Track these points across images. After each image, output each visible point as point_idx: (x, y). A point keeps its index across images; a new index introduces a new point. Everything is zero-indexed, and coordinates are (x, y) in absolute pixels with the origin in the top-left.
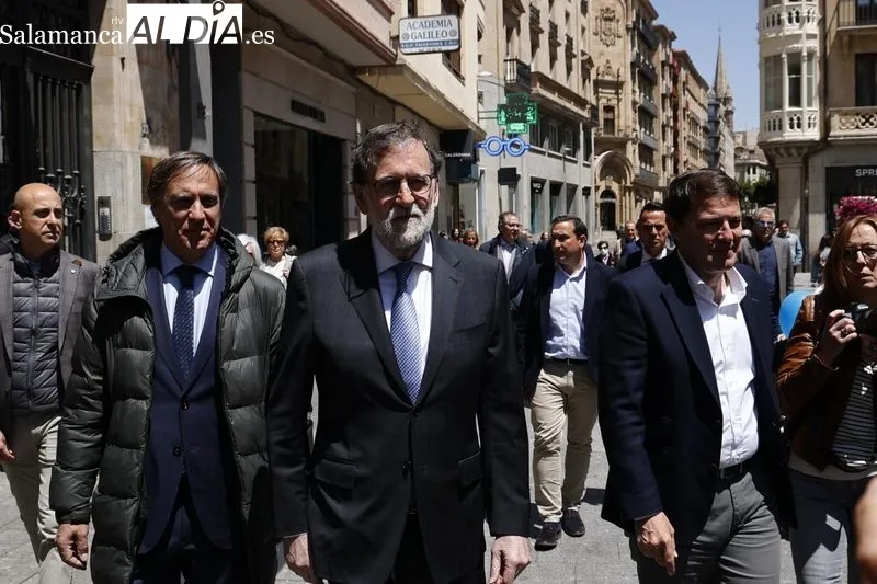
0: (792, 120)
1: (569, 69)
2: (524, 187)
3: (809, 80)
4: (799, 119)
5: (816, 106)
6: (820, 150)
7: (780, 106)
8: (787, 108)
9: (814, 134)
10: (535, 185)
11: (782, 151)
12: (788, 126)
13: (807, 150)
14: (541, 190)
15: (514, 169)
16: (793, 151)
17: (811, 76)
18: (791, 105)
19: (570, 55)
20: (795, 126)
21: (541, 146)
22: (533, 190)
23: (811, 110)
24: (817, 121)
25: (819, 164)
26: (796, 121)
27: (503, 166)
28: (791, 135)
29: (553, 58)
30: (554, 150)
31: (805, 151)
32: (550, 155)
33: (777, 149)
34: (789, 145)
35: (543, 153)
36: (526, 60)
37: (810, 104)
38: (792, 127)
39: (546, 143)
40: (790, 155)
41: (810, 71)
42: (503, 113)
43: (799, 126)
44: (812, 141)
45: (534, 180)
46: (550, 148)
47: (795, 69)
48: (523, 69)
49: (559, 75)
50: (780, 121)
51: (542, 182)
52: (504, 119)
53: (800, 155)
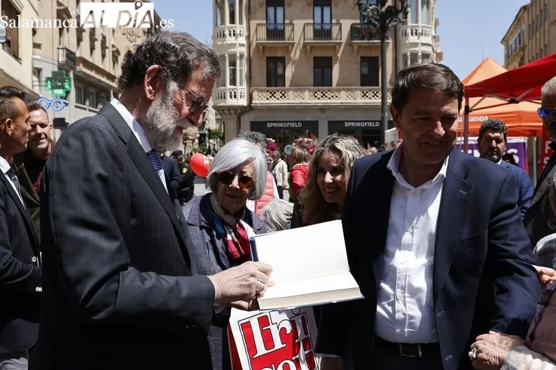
0: (231, 93)
1: (104, 56)
3: (241, 70)
4: (235, 93)
5: (245, 86)
6: (247, 112)
7: (224, 85)
8: (228, 86)
9: (243, 102)
11: (226, 112)
12: (229, 97)
13: (240, 112)
15: (64, 119)
16: (232, 112)
17: (242, 68)
18: (231, 84)
19: (104, 47)
20: (233, 97)
21: (84, 104)
23: (242, 88)
24: (246, 95)
25: (247, 119)
26: (233, 94)
27: (57, 117)
28: (230, 102)
29: (92, 49)
30: (93, 107)
31: (239, 111)
32: (90, 110)
33: (223, 111)
34: (230, 108)
35: (85, 109)
36: (73, 48)
37: (241, 84)
38: (231, 97)
39: (87, 102)
40: (231, 114)
41: (241, 65)
42: (49, 83)
43: (235, 97)
44: (242, 106)
46: (90, 105)
47: (233, 64)
48: (70, 55)
49: (96, 59)
50: (224, 93)
52: (50, 87)
53: (236, 114)
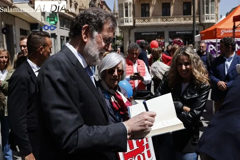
0: (126, 20)
1: (71, 6)
2: (59, 38)
3: (130, 10)
4: (128, 20)
5: (132, 17)
6: (133, 28)
7: (123, 17)
8: (125, 17)
9: (131, 24)
10: (62, 38)
11: (124, 28)
13: (130, 28)
14: (63, 39)
15: (55, 34)
16: (126, 28)
18: (126, 16)
19: (71, 2)
20: (127, 22)
21: (63, 27)
22: (61, 39)
23: (131, 18)
24: (132, 21)
25: (133, 32)
26: (127, 21)
27: (52, 33)
28: (126, 24)
31: (129, 28)
32: (66, 29)
33: (122, 28)
35: (64, 29)
37: (130, 16)
38: (126, 22)
39: (65, 26)
40: (126, 29)
41: (130, 8)
42: (48, 19)
43: (128, 22)
44: (131, 26)
45: (61, 37)
46: (66, 27)
47: (126, 7)
49: (68, 7)
50: (123, 21)
51: (64, 37)
52: (49, 20)
53: (128, 29)
